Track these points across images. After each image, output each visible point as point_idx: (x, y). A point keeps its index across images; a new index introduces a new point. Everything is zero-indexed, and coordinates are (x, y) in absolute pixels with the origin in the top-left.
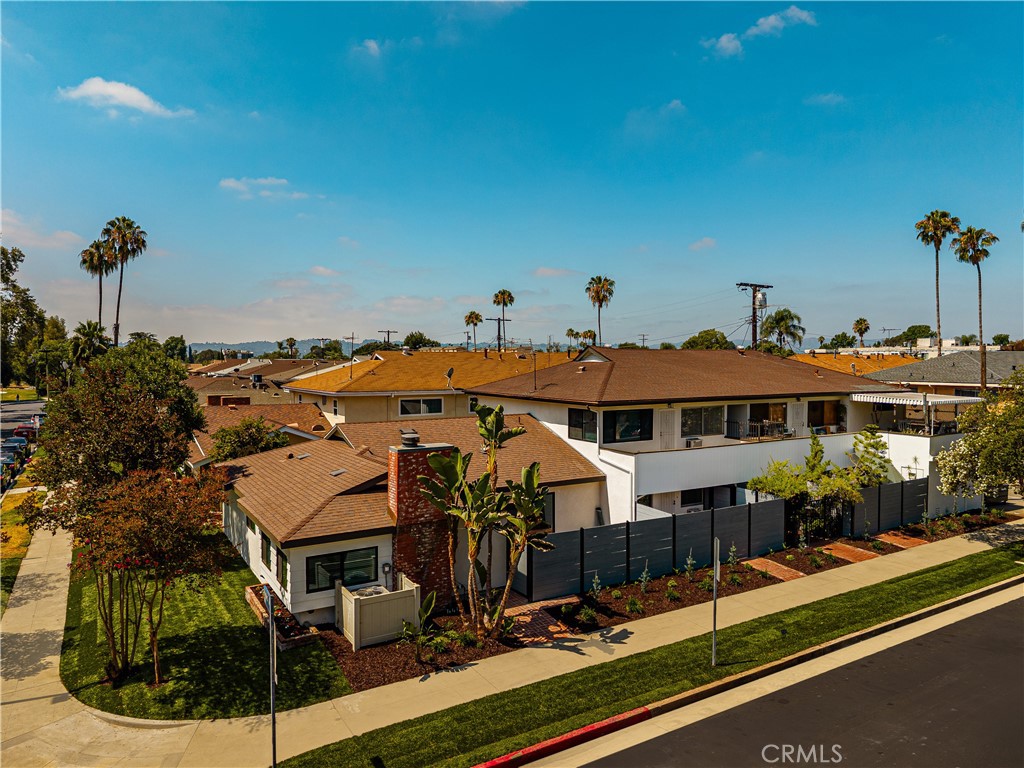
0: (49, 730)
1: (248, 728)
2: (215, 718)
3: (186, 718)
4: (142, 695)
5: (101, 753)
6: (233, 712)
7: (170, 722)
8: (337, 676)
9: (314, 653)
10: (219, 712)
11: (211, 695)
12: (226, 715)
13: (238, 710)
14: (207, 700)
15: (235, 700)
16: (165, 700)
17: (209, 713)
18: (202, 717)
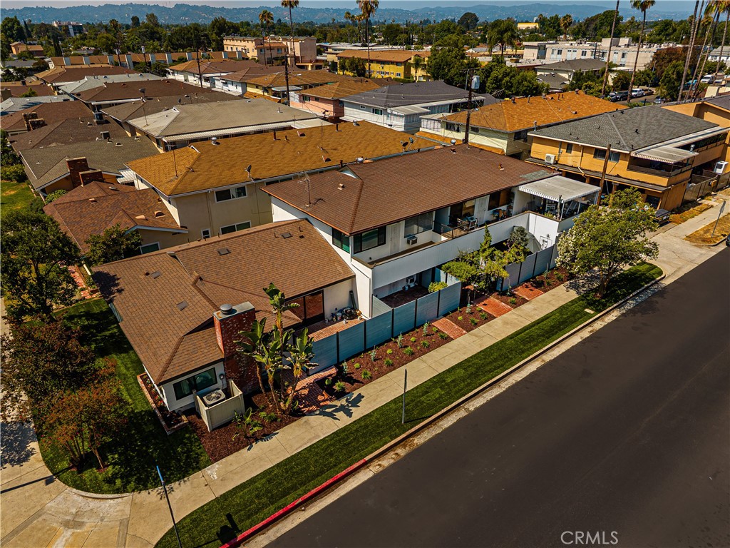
0: (51, 507)
1: (159, 496)
2: (141, 490)
3: (124, 492)
4: (96, 478)
5: (85, 520)
6: (149, 485)
7: (116, 495)
8: (202, 453)
9: (187, 435)
10: (142, 487)
11: (135, 475)
12: (146, 488)
13: (151, 484)
14: (134, 479)
15: (148, 477)
16: (110, 481)
17: (136, 488)
18: (133, 491)
